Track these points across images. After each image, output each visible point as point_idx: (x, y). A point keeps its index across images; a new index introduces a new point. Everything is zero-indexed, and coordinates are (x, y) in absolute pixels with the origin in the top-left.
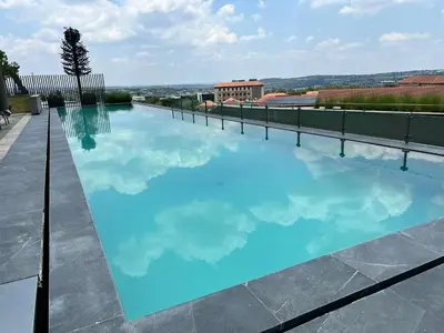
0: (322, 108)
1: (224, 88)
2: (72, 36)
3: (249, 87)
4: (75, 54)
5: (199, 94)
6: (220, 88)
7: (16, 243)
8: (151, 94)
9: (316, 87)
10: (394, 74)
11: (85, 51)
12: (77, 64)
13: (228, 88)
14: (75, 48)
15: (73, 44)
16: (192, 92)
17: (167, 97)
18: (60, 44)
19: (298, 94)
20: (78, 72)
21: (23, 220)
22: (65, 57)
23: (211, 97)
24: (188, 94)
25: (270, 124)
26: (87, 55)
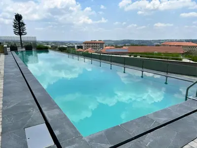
0: (132, 57)
1: (87, 43)
2: (18, 18)
3: (98, 43)
4: (19, 26)
5: (76, 45)
6: (85, 43)
7: (30, 111)
8: (53, 44)
9: (127, 44)
10: (159, 40)
11: (24, 24)
12: (20, 30)
13: (89, 43)
14: (19, 23)
15: (19, 21)
16: (72, 44)
17: (61, 46)
18: (13, 21)
19: (120, 47)
20: (20, 34)
21: (28, 103)
22: (15, 27)
23: (81, 47)
24: (71, 45)
25: (112, 63)
26: (25, 26)
